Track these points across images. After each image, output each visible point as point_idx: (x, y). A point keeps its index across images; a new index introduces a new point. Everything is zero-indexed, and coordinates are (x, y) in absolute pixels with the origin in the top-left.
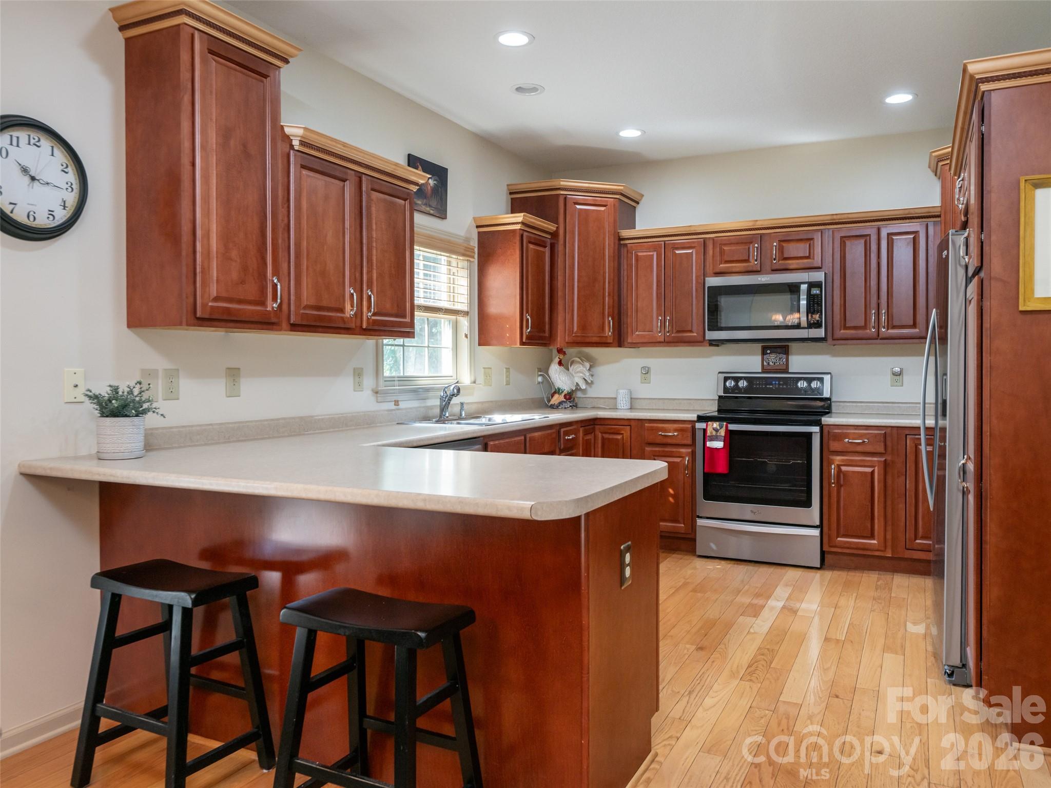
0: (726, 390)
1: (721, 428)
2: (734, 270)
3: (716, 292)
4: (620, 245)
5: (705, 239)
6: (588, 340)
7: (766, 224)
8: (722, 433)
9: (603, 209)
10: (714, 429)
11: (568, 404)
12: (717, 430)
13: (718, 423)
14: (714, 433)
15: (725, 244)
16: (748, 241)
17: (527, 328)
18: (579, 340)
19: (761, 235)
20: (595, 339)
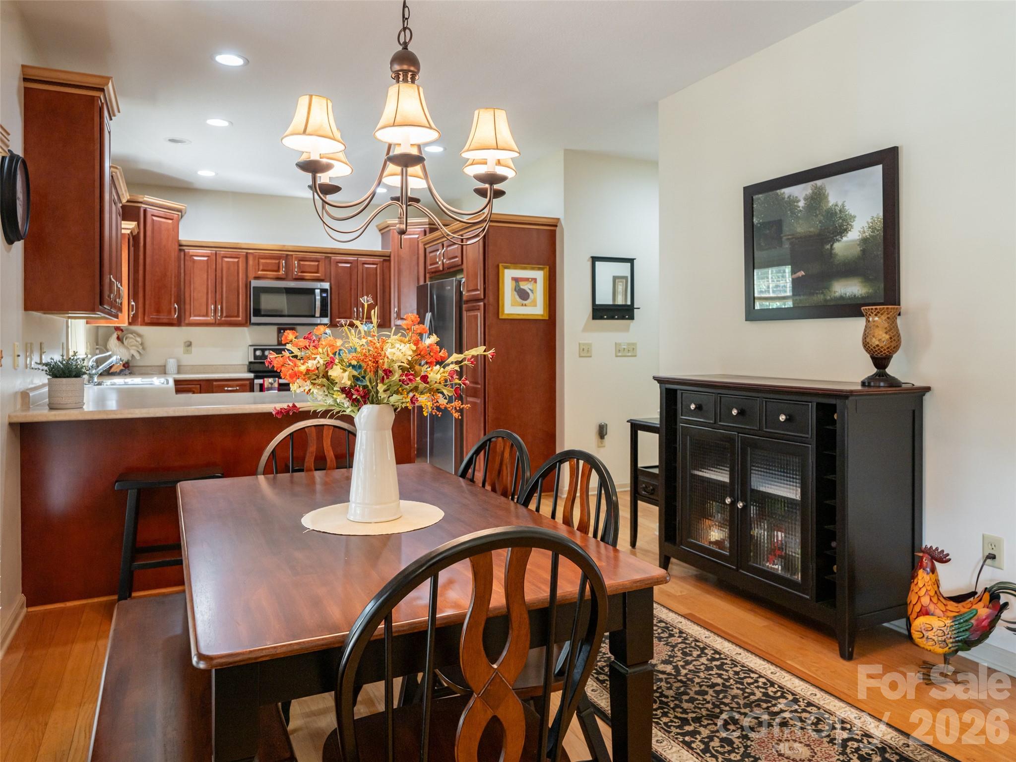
0: (255, 357)
1: (275, 381)
2: (269, 276)
3: (259, 291)
4: (180, 250)
5: (247, 253)
6: (161, 321)
7: (290, 249)
8: (276, 385)
9: (170, 221)
10: (270, 383)
11: (127, 372)
12: (271, 384)
13: (272, 379)
14: (270, 386)
15: (262, 258)
16: (279, 258)
17: (133, 311)
18: (155, 321)
19: (287, 255)
20: (165, 321)
